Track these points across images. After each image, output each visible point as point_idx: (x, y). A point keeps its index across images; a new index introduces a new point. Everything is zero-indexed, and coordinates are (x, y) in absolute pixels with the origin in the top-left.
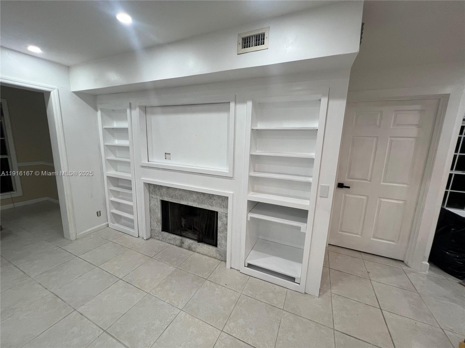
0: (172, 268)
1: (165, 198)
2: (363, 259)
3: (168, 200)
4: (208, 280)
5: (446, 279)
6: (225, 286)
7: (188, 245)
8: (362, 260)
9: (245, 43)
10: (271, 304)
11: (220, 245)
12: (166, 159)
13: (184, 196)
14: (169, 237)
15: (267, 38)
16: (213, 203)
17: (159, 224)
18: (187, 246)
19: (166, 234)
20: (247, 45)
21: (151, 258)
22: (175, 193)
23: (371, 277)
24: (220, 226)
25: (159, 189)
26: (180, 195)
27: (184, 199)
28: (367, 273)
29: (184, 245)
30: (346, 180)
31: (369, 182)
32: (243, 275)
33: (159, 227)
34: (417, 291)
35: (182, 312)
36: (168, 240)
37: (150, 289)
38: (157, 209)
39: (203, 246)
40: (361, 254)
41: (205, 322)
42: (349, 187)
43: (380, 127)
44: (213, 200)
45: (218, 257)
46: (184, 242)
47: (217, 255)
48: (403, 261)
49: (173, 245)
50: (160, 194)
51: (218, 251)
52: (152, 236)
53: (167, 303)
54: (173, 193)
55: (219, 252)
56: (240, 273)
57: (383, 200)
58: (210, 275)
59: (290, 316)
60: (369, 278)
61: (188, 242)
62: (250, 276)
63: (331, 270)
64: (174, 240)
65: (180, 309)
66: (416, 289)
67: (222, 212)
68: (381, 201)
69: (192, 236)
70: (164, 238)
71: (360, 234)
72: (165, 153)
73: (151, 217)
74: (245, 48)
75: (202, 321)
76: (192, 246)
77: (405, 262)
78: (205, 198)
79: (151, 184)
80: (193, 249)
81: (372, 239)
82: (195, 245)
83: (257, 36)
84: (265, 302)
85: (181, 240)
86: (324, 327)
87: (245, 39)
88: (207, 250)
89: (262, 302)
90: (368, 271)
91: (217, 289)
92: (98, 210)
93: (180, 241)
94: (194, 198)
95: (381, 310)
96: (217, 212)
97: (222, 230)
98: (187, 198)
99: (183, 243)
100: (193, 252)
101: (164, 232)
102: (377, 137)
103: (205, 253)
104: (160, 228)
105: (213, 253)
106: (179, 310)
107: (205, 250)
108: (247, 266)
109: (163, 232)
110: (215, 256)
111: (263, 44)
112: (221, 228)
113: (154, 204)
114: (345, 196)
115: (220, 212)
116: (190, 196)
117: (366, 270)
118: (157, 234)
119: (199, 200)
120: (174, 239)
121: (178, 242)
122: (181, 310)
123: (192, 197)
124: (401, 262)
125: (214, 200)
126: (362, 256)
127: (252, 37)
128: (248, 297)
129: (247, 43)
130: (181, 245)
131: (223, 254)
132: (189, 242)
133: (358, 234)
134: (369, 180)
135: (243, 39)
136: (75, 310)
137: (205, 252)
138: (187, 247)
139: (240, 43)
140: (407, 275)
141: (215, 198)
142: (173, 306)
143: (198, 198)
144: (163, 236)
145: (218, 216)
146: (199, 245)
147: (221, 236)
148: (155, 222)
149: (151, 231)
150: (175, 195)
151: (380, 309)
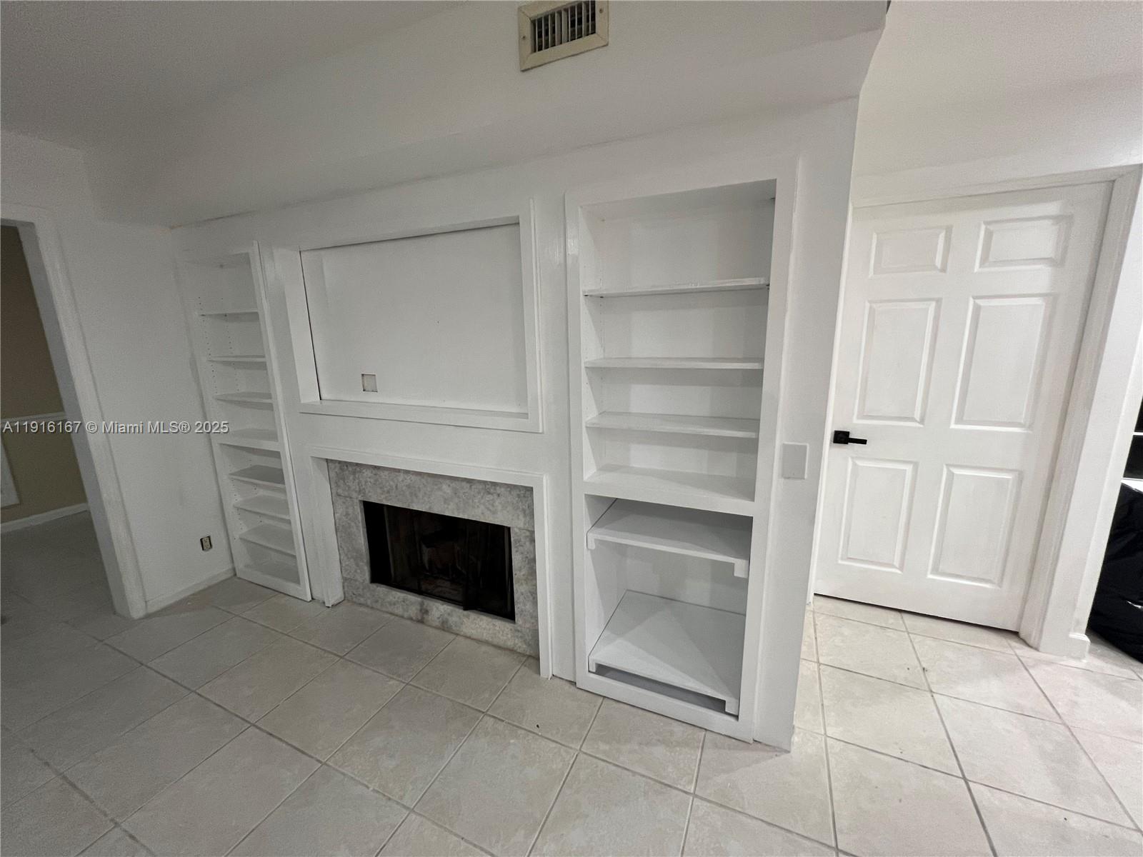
0: (394, 685)
1: (370, 496)
2: (908, 633)
3: (380, 500)
4: (490, 716)
5: (1136, 677)
6: (536, 730)
7: (438, 618)
8: (906, 633)
9: (540, 36)
10: (659, 779)
11: (521, 614)
12: (364, 390)
13: (419, 488)
14: (391, 598)
15: (601, 11)
16: (497, 503)
17: (361, 564)
18: (438, 620)
19: (381, 590)
20: (547, 41)
21: (341, 657)
22: (396, 481)
23: (932, 683)
24: (519, 565)
25: (354, 473)
26: (409, 486)
27: (421, 497)
28: (921, 671)
29: (429, 618)
30: (855, 421)
31: (918, 425)
32: (586, 694)
33: (363, 572)
34: (1060, 717)
35: (413, 816)
36: (388, 605)
37: (330, 749)
38: (353, 524)
39: (479, 620)
40: (902, 618)
41: (475, 846)
42: (864, 442)
43: (943, 270)
44: (496, 496)
45: (520, 647)
46: (428, 608)
47: (516, 642)
48: (1016, 634)
49: (402, 617)
50: (359, 484)
51: (519, 631)
52: (347, 595)
53: (374, 790)
54: (391, 483)
55: (520, 634)
56: (576, 690)
57: (957, 471)
58: (495, 701)
59: (711, 813)
60: (929, 686)
61: (439, 609)
62: (604, 697)
63: (822, 667)
64: (402, 605)
65: (407, 808)
66: (1057, 712)
67: (520, 529)
68: (953, 474)
69: (450, 593)
70: (377, 601)
71: (897, 563)
72: (363, 375)
73: (341, 547)
74: (540, 49)
75: (466, 841)
76: (450, 619)
77: (1022, 635)
78: (472, 493)
79: (332, 461)
80: (454, 628)
81: (930, 576)
82: (459, 617)
83: (573, 8)
84: (643, 773)
85: (422, 604)
86: (807, 843)
87: (540, 21)
88: (489, 630)
89: (634, 773)
90: (924, 665)
91: (512, 741)
92: (204, 535)
93: (419, 607)
94: (445, 493)
95: (966, 781)
96: (509, 529)
97: (524, 575)
98: (425, 493)
99: (427, 612)
100: (453, 636)
101: (377, 584)
102: (938, 301)
103: (485, 636)
104: (367, 576)
105: (505, 638)
106: (404, 811)
107: (484, 629)
108: (594, 671)
109: (374, 586)
110: (510, 644)
111: (594, 32)
112: (520, 570)
113: (344, 514)
114: (855, 465)
115: (515, 529)
116: (436, 487)
117: (919, 665)
118: (360, 590)
119: (459, 497)
120: (404, 602)
121: (413, 611)
122: (412, 811)
123: (440, 489)
124: (1010, 635)
125: (499, 495)
126: (904, 623)
127: (560, 13)
128: (595, 760)
129: (547, 34)
130: (423, 618)
131: (530, 638)
132: (442, 611)
133: (892, 566)
134: (918, 420)
135: (533, 22)
136: (117, 825)
137: (485, 634)
138: (437, 623)
139: (526, 35)
140: (1030, 675)
141: (499, 492)
142: (390, 799)
143: (455, 492)
144: (373, 596)
145: (512, 539)
146: (468, 617)
147: (523, 591)
148: (352, 560)
149: (343, 583)
150: (396, 487)
151: (964, 778)
